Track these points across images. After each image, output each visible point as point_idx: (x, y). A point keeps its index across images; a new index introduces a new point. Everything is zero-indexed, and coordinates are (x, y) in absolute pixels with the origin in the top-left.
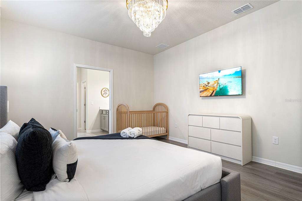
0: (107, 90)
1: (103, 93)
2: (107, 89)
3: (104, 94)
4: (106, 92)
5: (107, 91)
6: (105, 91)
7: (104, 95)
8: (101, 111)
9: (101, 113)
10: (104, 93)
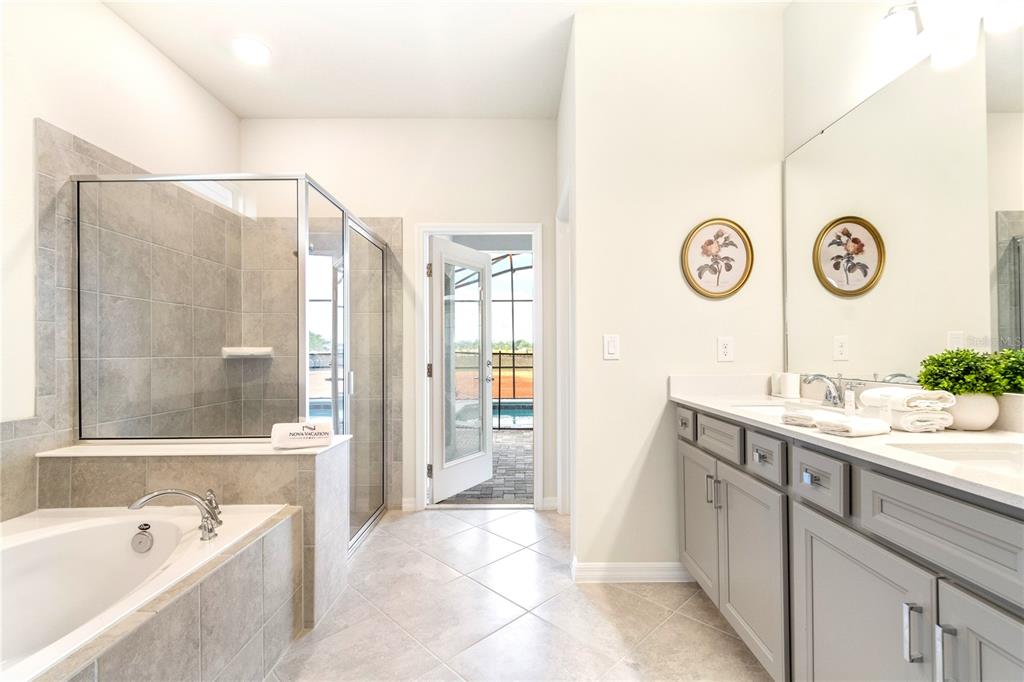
0: (735, 238)
1: (696, 259)
2: (728, 232)
3: (707, 274)
4: (725, 252)
5: (728, 243)
6: (713, 248)
7: (708, 282)
8: (689, 415)
9: (688, 433)
10: (708, 261)
